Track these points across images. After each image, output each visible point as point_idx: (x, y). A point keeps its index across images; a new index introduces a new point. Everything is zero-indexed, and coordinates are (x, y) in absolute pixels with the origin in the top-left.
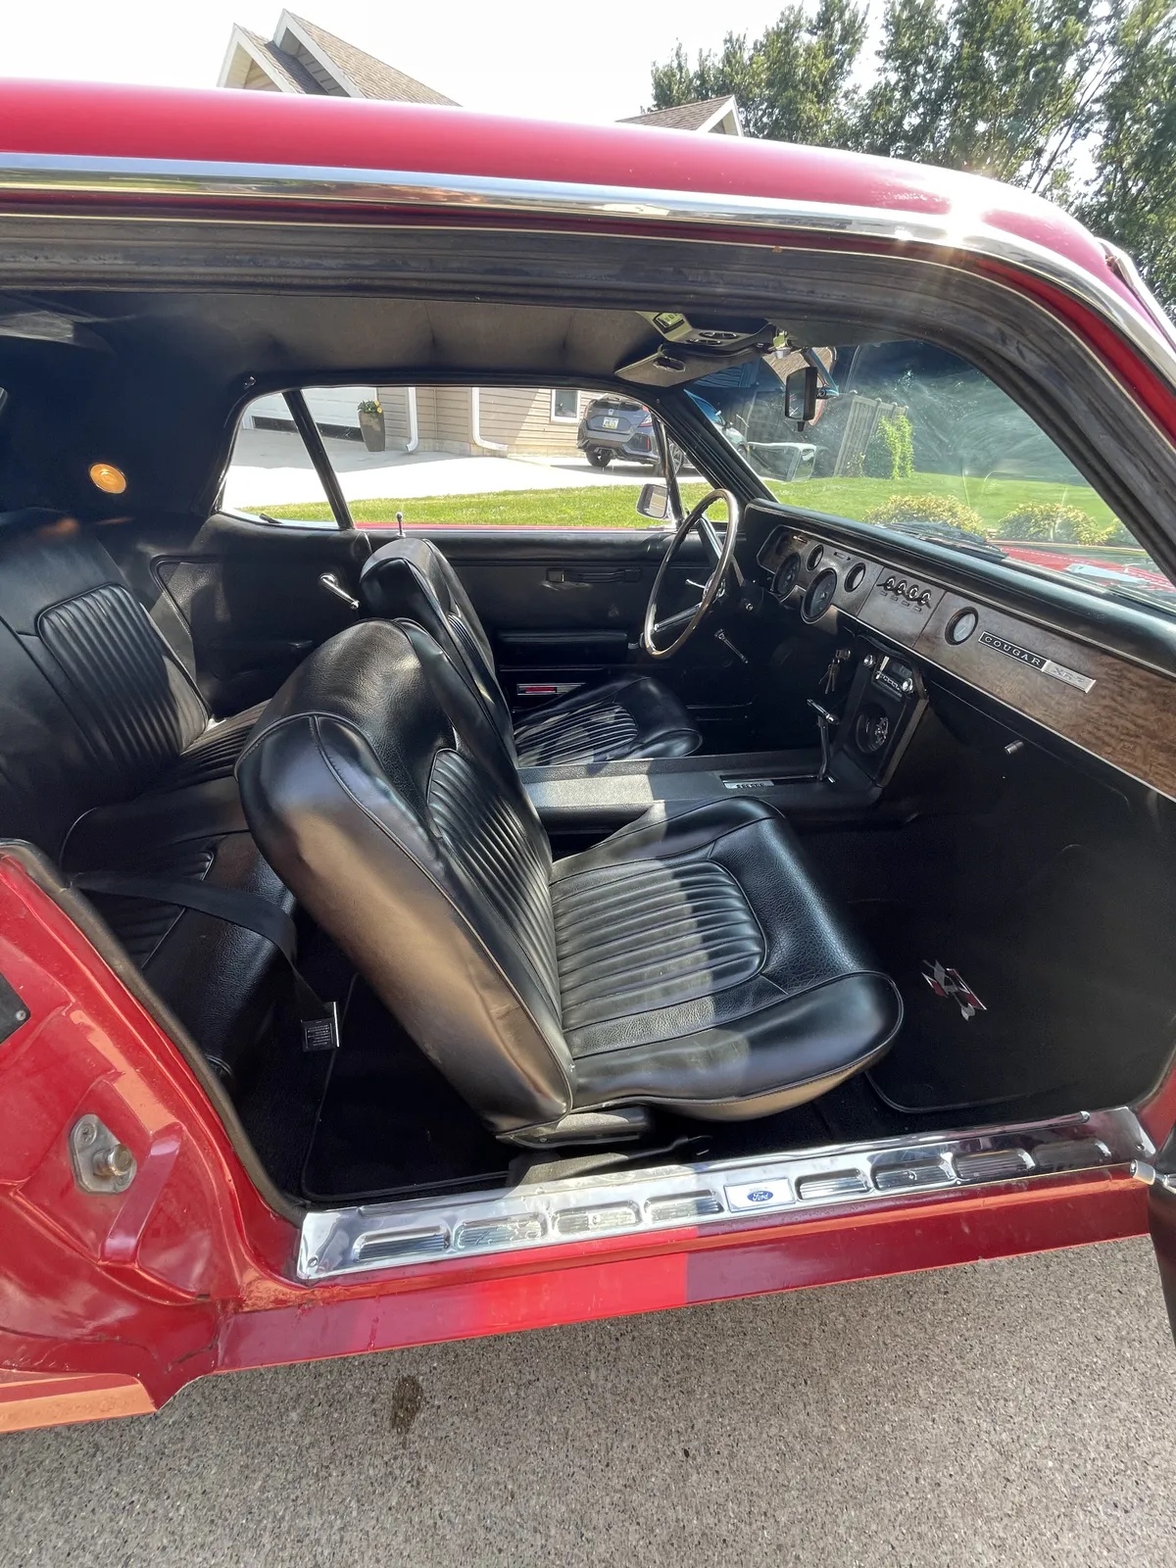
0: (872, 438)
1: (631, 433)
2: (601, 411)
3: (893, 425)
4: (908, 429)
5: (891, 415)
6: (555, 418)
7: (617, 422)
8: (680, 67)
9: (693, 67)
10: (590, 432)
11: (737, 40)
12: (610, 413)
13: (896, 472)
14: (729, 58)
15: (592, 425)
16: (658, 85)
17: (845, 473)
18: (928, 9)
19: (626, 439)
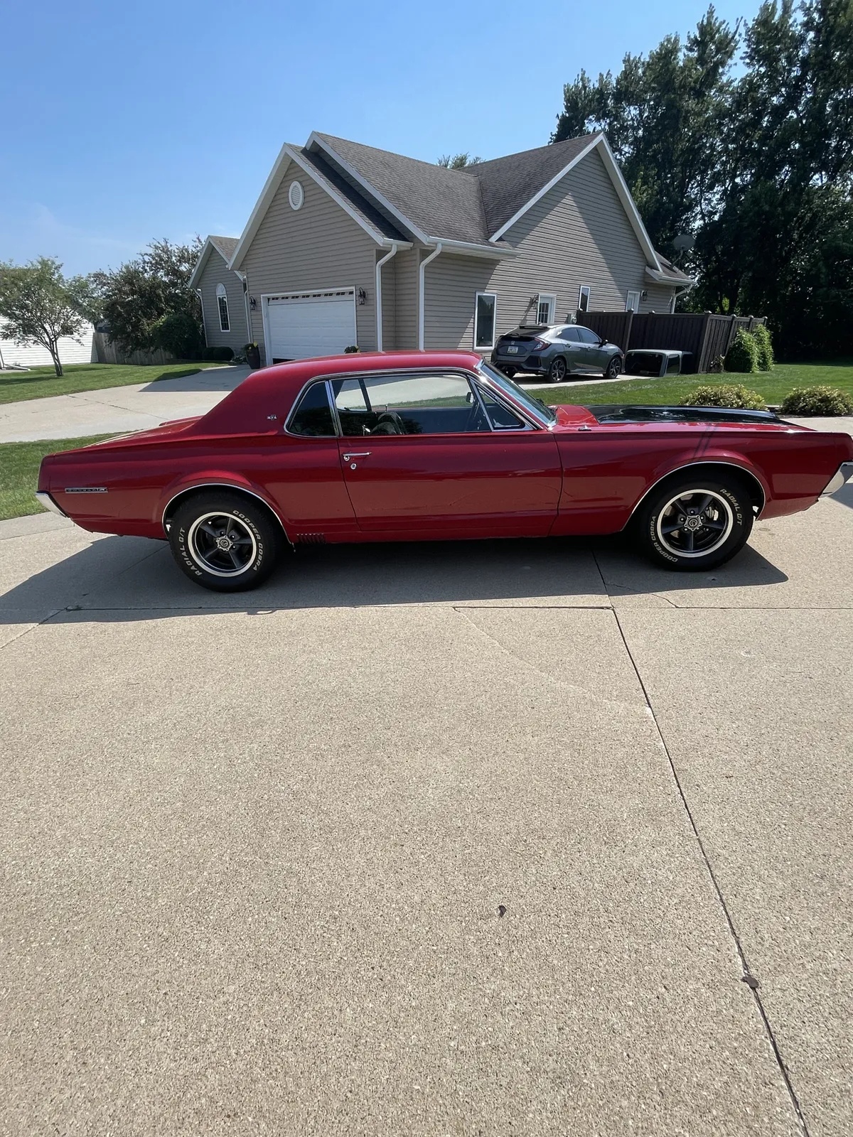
0: (730, 344)
1: (527, 355)
2: (507, 343)
3: (752, 332)
4: (766, 335)
5: (748, 326)
6: (476, 348)
7: (517, 349)
8: (584, 87)
9: (594, 84)
10: (499, 356)
11: (633, 61)
12: (513, 343)
13: (756, 369)
14: (626, 75)
15: (500, 351)
16: (567, 100)
17: (709, 370)
18: (782, 26)
19: (524, 359)
